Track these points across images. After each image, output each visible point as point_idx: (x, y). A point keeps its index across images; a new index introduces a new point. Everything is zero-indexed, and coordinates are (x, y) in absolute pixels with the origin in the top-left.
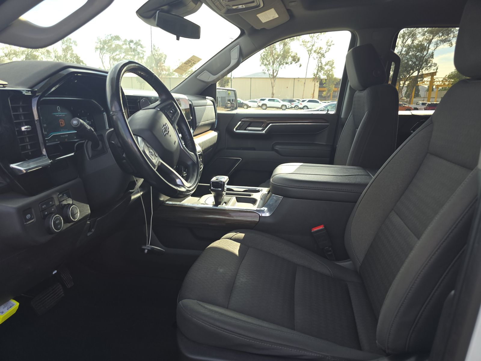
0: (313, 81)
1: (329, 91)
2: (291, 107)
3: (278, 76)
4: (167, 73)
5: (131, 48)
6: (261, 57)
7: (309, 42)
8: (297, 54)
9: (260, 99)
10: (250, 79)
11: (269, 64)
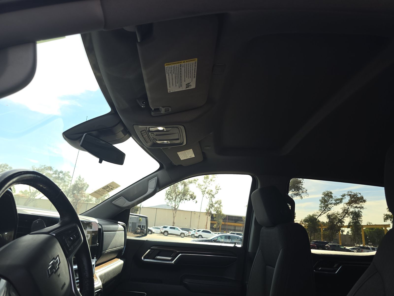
0: (206, 215)
1: (219, 224)
2: (188, 235)
3: (179, 208)
4: (86, 199)
5: (59, 177)
6: (167, 193)
7: (203, 185)
8: (194, 193)
9: (163, 227)
10: (156, 209)
11: (173, 199)
